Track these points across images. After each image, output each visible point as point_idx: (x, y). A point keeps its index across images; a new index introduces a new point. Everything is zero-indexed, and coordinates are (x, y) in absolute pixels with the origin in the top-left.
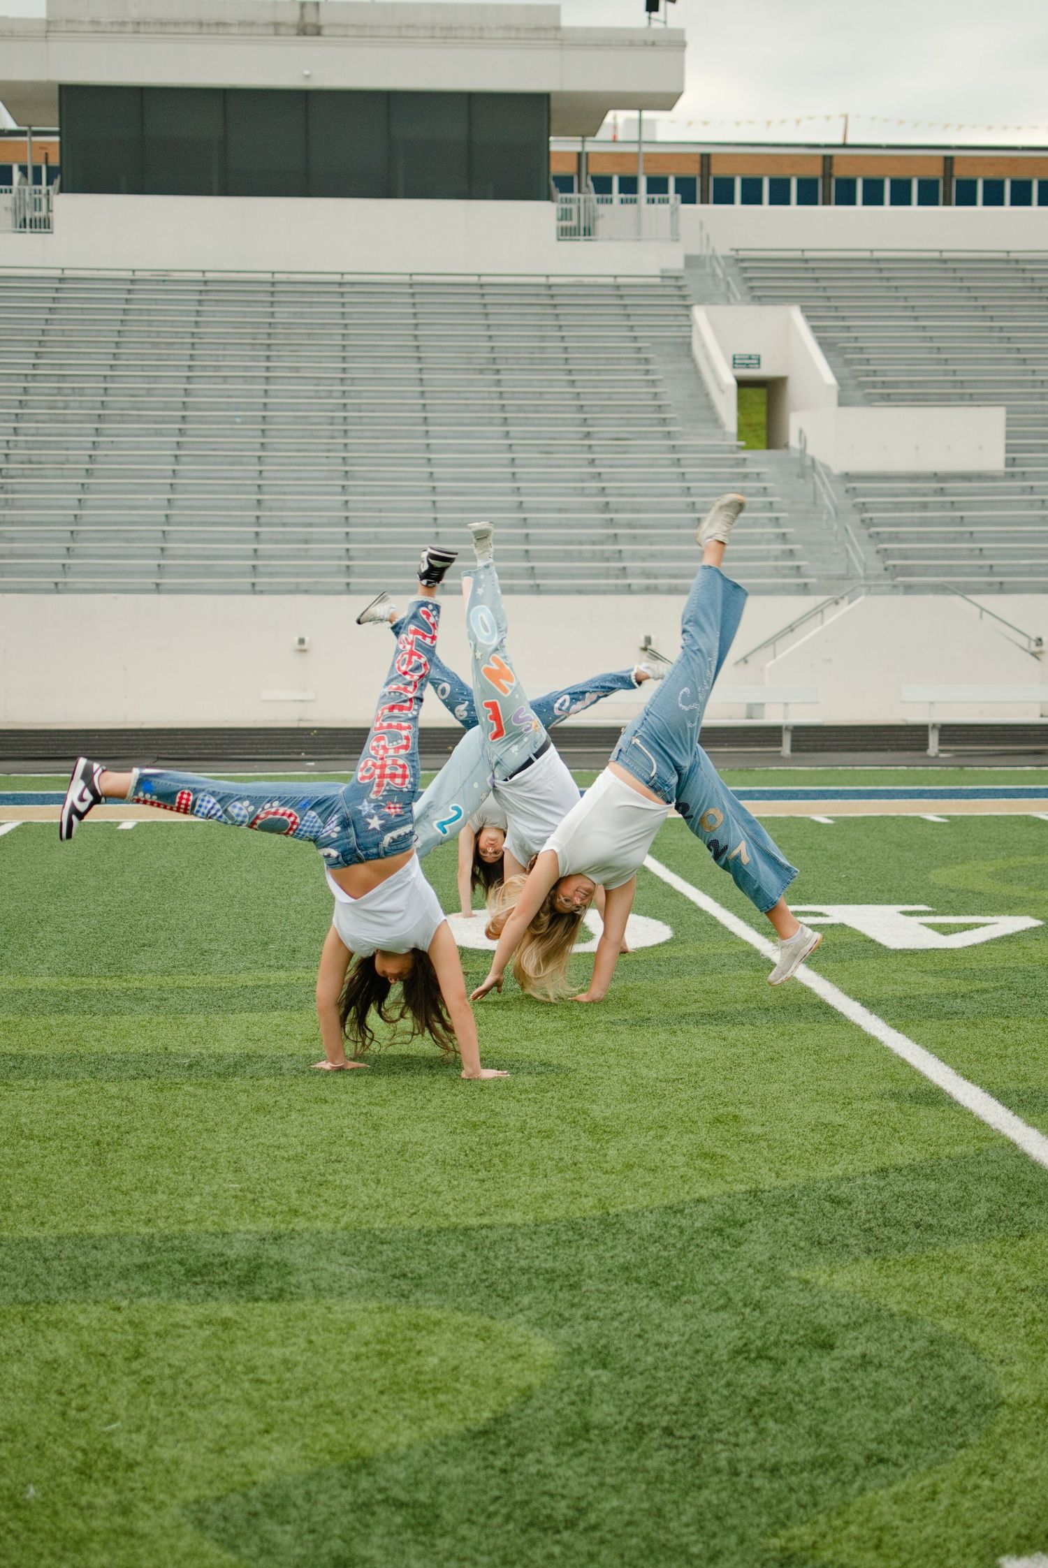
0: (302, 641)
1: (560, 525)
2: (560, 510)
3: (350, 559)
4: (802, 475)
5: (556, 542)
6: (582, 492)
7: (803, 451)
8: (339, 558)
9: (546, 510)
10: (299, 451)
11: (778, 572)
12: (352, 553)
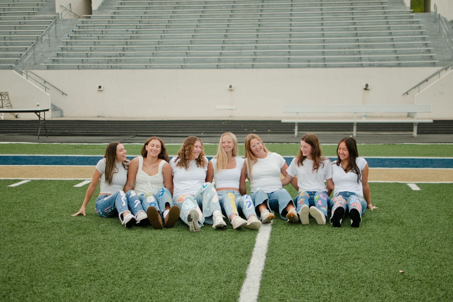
0: (231, 87)
1: (338, 42)
2: (338, 37)
3: (256, 56)
4: (435, 22)
5: (335, 48)
6: (348, 29)
7: (436, 12)
8: (252, 55)
9: (333, 37)
10: (244, 17)
11: (423, 58)
12: (256, 54)
